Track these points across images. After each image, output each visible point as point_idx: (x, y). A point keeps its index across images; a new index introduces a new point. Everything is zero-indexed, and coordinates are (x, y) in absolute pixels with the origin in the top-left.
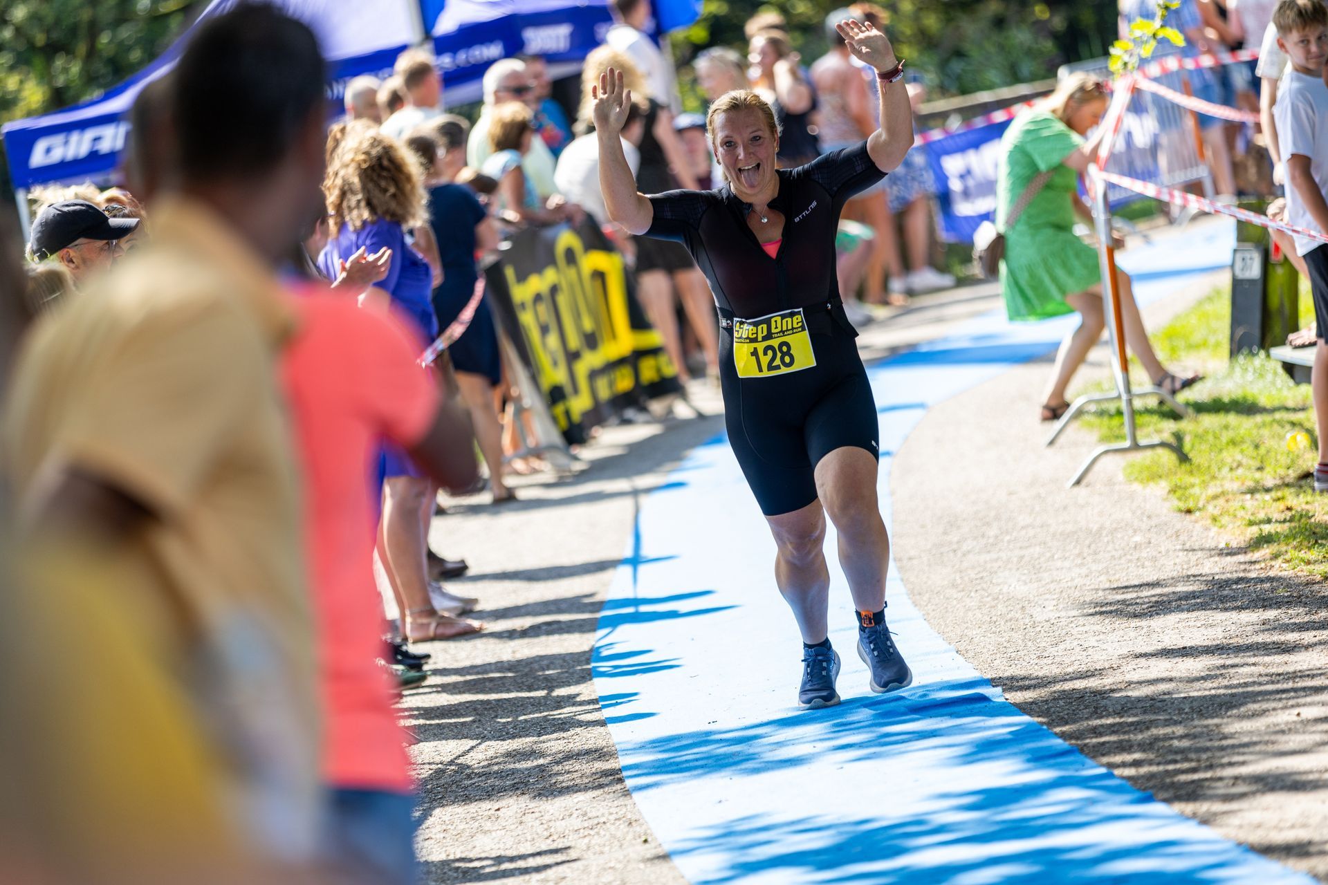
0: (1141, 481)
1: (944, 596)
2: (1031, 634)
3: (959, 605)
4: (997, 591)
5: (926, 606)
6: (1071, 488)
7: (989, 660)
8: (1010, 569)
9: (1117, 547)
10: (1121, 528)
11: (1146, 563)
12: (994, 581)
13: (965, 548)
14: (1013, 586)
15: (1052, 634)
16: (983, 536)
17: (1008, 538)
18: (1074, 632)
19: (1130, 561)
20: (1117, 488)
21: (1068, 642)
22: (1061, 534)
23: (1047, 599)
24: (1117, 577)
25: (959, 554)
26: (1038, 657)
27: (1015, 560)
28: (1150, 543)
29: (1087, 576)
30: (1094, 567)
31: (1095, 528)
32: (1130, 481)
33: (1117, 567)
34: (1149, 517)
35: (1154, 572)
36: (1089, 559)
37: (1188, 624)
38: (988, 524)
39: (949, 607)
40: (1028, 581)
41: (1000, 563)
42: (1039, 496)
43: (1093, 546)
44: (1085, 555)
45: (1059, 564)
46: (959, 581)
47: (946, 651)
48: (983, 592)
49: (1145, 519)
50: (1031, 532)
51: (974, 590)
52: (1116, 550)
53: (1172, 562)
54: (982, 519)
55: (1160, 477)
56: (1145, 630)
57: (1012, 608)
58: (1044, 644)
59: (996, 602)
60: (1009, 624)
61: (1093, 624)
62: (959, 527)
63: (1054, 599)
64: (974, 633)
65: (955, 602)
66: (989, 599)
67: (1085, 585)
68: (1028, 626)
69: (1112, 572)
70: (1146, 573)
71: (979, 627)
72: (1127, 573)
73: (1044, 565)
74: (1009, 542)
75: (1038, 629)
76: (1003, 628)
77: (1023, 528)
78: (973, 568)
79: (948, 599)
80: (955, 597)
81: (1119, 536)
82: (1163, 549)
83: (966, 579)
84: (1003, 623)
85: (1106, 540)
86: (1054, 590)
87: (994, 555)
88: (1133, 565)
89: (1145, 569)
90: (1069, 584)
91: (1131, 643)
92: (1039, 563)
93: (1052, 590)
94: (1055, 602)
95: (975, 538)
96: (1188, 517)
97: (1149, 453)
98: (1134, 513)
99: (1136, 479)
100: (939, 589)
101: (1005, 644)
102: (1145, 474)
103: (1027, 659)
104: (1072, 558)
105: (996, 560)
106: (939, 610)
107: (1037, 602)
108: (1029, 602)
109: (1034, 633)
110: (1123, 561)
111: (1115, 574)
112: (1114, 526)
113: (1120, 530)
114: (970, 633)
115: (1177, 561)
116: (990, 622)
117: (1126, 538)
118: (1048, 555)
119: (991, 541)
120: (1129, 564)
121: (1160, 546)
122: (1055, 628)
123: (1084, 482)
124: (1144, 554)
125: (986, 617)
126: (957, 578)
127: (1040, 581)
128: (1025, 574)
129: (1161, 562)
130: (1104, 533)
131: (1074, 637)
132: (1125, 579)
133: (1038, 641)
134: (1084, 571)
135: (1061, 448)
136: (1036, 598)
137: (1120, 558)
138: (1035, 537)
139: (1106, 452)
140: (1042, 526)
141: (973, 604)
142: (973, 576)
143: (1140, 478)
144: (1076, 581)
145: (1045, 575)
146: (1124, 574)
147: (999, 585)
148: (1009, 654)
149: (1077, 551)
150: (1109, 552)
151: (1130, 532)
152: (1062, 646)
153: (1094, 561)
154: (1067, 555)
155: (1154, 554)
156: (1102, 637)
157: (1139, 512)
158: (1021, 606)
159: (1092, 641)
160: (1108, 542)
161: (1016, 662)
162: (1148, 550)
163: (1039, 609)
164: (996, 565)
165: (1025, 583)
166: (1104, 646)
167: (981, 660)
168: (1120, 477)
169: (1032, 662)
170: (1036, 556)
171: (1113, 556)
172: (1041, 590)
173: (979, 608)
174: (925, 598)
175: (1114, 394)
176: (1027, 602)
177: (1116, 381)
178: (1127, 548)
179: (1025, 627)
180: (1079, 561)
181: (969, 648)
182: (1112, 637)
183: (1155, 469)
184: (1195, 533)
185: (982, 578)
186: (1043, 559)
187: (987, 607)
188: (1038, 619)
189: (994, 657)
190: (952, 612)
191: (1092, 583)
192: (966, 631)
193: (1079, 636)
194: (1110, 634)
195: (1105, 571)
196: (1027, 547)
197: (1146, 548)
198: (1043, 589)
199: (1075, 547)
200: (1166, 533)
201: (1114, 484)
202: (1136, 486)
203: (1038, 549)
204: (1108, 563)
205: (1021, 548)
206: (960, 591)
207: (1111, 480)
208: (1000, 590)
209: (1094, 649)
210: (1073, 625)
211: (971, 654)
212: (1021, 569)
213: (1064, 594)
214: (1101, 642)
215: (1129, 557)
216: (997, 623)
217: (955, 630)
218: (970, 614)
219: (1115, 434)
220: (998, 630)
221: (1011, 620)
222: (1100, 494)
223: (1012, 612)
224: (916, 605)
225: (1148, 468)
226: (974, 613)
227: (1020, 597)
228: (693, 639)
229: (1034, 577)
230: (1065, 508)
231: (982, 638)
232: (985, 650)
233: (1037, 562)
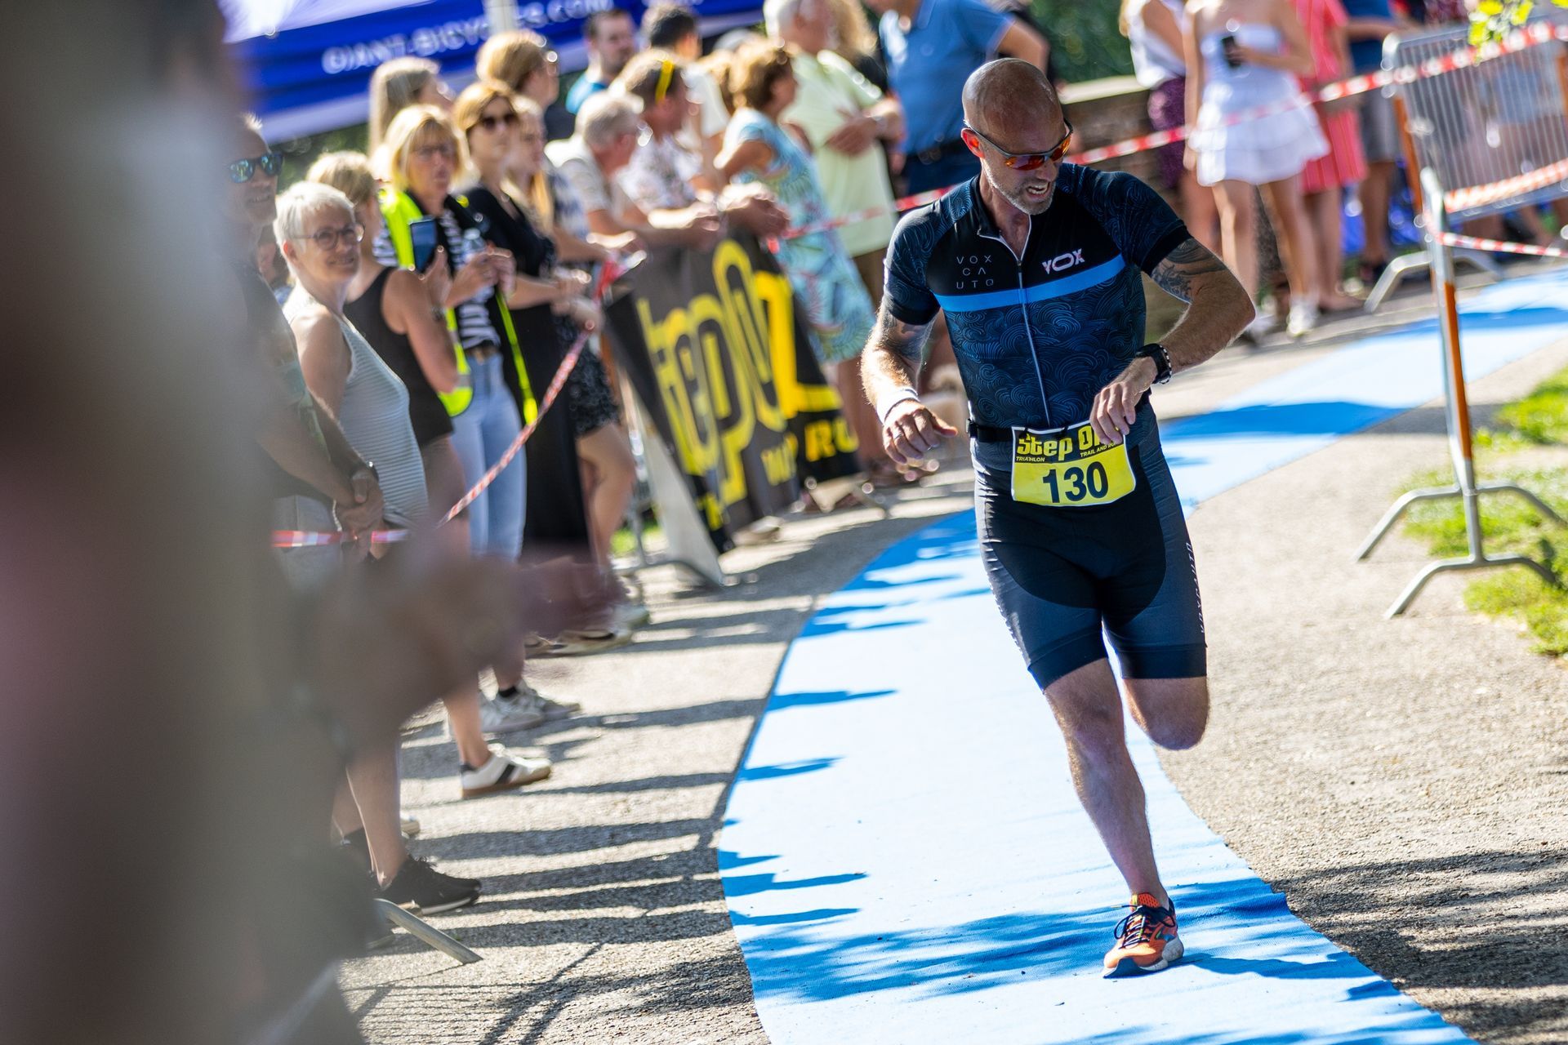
0: (1489, 611)
1: (1212, 767)
2: (1331, 821)
3: (1232, 780)
4: (1285, 760)
5: (1187, 780)
6: (1392, 618)
7: (1273, 856)
8: (1305, 731)
9: (1454, 701)
10: (1459, 675)
11: (1494, 725)
12: (1282, 747)
13: (1242, 700)
14: (1308, 754)
15: (1361, 822)
16: (1268, 684)
17: (1302, 687)
18: (1391, 819)
19: (1472, 721)
20: (1455, 619)
21: (1383, 833)
22: (1377, 683)
23: (1355, 774)
24: (1453, 743)
25: (1234, 708)
26: (1341, 854)
27: (1311, 717)
28: (1499, 696)
29: (1411, 741)
30: (1422, 729)
31: (1424, 674)
32: (1473, 609)
33: (1453, 730)
34: (1499, 661)
35: (1504, 738)
36: (1415, 718)
37: (1550, 810)
38: (1274, 668)
39: (1218, 782)
40: (1329, 747)
41: (1291, 722)
42: (1346, 629)
43: (1420, 700)
44: (1409, 712)
45: (1373, 724)
46: (1233, 746)
47: (1211, 843)
48: (1266, 762)
49: (1493, 663)
50: (1335, 680)
51: (1255, 758)
52: (1452, 706)
53: (1529, 725)
54: (1267, 661)
55: (1515, 605)
56: (1490, 818)
57: (1306, 785)
58: (1349, 835)
59: (1284, 775)
60: (1301, 806)
61: (1419, 808)
62: (1235, 670)
63: (1364, 773)
64: (1253, 818)
65: (1227, 775)
66: (1275, 771)
67: (1408, 754)
68: (1328, 810)
69: (1446, 736)
70: (1493, 739)
71: (1260, 811)
72: (1467, 739)
73: (1353, 725)
74: (1304, 693)
75: (1342, 815)
76: (1293, 812)
77: (1323, 673)
78: (1253, 728)
79: (1217, 770)
80: (1227, 767)
81: (1457, 686)
82: (1517, 706)
83: (1243, 743)
84: (1293, 805)
85: (1438, 691)
86: (1366, 760)
87: (1282, 711)
88: (1476, 727)
89: (1492, 734)
90: (1386, 752)
91: (1471, 835)
92: (1345, 723)
93: (1362, 760)
94: (1365, 778)
95: (1257, 686)
96: (1553, 664)
97: (1500, 572)
98: (1478, 655)
99: (1481, 608)
100: (1205, 756)
101: (1296, 835)
102: (1496, 600)
103: (1325, 855)
104: (1390, 716)
105: (1286, 717)
106: (1204, 786)
107: (1341, 777)
108: (1330, 776)
109: (1336, 820)
110: (1461, 721)
111: (1449, 740)
112: (1450, 672)
113: (1459, 678)
114: (1246, 818)
115: (1538, 722)
116: (1276, 804)
117: (1466, 689)
118: (1358, 711)
119: (1279, 690)
120: (1471, 726)
121: (1514, 702)
122: (1366, 814)
123: (1410, 611)
124: (1491, 713)
125: (1269, 796)
126: (1231, 742)
127: (1346, 747)
128: (1324, 738)
129: (1515, 724)
130: (1436, 682)
131: (1391, 826)
132: (1464, 746)
133: (1341, 831)
134: (1407, 734)
135: (1378, 562)
136: (1340, 772)
137: (1458, 717)
138: (1339, 686)
139: (1441, 570)
140: (1350, 672)
141: (1252, 778)
142: (1253, 739)
143: (1487, 606)
144: (1396, 748)
145: (1354, 739)
146: (1463, 739)
147: (1287, 752)
148: (1301, 849)
149: (1397, 707)
150: (1442, 708)
151: (1473, 681)
152: (1375, 838)
153: (1422, 721)
154: (1384, 711)
155: (1505, 712)
156: (1430, 826)
157: (1485, 654)
158: (1318, 782)
159: (1417, 833)
160: (1441, 695)
161: (1310, 860)
162: (1497, 706)
163: (1344, 787)
164: (1285, 724)
165: (1325, 750)
166: (1434, 840)
167: (1261, 856)
168: (1460, 605)
169: (1332, 860)
170: (1342, 713)
171: (1447, 715)
172: (1347, 760)
173: (1261, 784)
174: (1185, 769)
175: (1454, 489)
176: (1326, 777)
177: (1455, 470)
178: (1467, 704)
179: (1323, 811)
180: (1400, 720)
181: (1245, 839)
182: (1443, 827)
183: (1507, 594)
184: (1562, 684)
185: (1265, 742)
186: (1349, 718)
187: (1271, 783)
188: (1343, 800)
189: (1279, 852)
190: (1223, 789)
191: (1418, 752)
192: (1241, 816)
193: (1399, 825)
194: (1442, 823)
195: (1436, 735)
196: (1328, 701)
197: (1495, 703)
198: (1350, 759)
199: (1395, 701)
200: (1522, 683)
201: (1452, 614)
202: (1482, 618)
203: (1344, 703)
204: (1441, 723)
205: (1320, 701)
206: (1234, 760)
207: (1447, 608)
208: (1291, 759)
209: (1420, 843)
210: (1390, 809)
211: (1248, 848)
212: (1319, 731)
213: (1378, 766)
214: (1429, 834)
215: (1470, 716)
216: (1285, 806)
217: (1225, 813)
218: (1247, 792)
219: (1455, 544)
220: (1286, 815)
221: (1304, 801)
222: (1432, 628)
223: (1306, 791)
224: (1172, 779)
225: (1499, 592)
226: (1253, 791)
227: (1317, 770)
228: (860, 822)
229: (1338, 741)
230: (1383, 646)
231: (1264, 826)
232: (1267, 843)
233: (1341, 722)
